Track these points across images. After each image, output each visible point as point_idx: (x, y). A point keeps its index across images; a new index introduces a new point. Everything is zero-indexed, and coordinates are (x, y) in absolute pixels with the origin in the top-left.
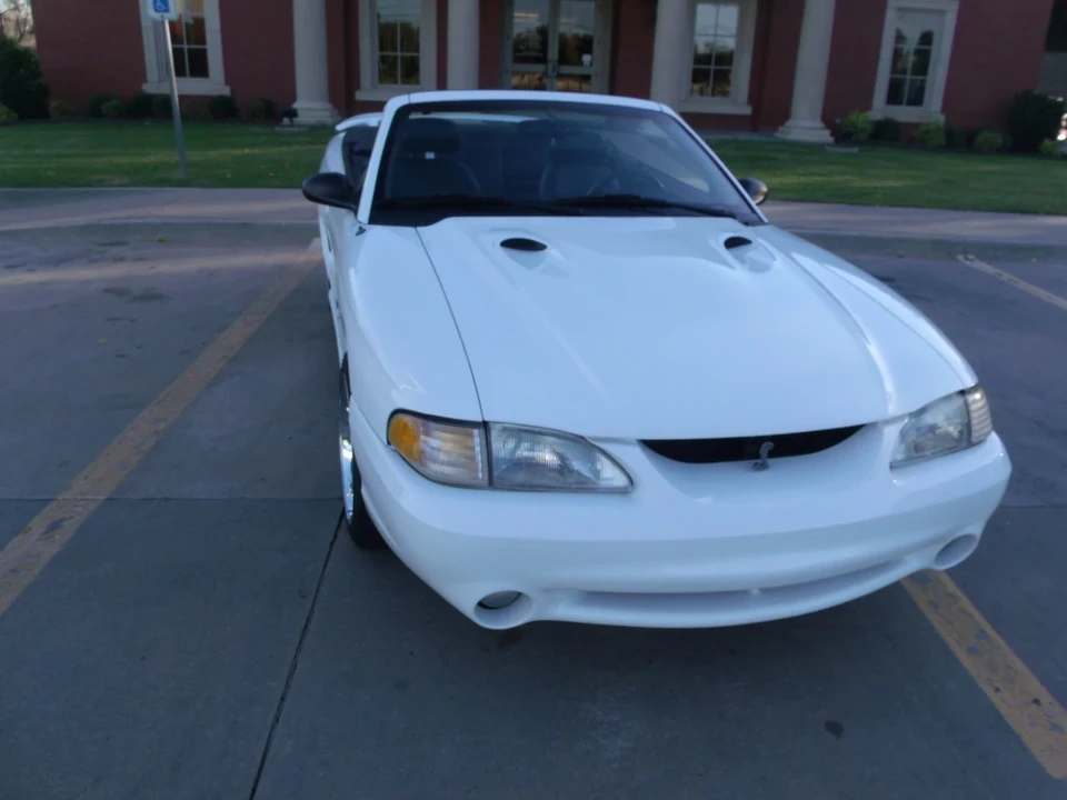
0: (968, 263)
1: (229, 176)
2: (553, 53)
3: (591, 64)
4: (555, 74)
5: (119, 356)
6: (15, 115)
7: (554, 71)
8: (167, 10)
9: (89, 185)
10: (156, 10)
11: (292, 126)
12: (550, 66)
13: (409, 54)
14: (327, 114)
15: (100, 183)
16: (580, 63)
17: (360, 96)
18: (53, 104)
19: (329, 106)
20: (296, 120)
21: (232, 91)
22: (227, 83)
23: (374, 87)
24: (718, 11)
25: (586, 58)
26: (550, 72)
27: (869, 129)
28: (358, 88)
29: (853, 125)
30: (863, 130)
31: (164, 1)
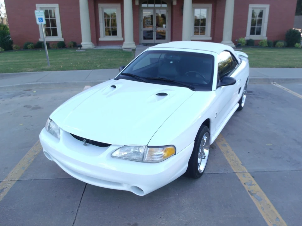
0: (274, 85)
1: (62, 67)
2: (155, 25)
3: (165, 27)
5: (26, 129)
6: (3, 49)
7: (155, 29)
8: (42, 21)
9: (22, 72)
11: (81, 49)
13: (114, 27)
14: (91, 45)
15: (25, 71)
16: (162, 27)
17: (100, 39)
18: (14, 46)
19: (91, 43)
20: (81, 48)
21: (64, 39)
22: (63, 37)
23: (104, 37)
24: (201, 11)
25: (164, 26)
26: (154, 30)
27: (245, 42)
28: (100, 37)
29: (241, 42)
30: (244, 43)
31: (42, 19)
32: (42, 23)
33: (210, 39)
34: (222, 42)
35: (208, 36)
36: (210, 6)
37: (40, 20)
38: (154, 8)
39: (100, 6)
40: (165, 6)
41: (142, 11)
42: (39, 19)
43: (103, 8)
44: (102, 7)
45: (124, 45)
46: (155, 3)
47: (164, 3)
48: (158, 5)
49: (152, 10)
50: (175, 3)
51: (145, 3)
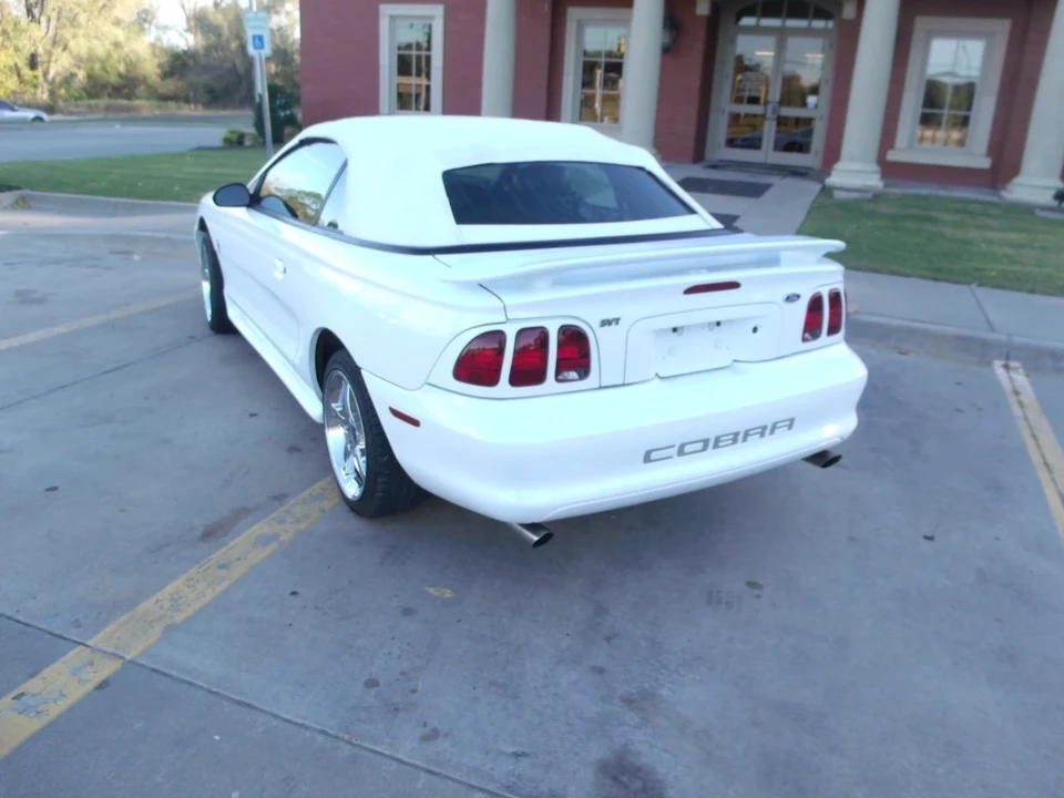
0: (1002, 371)
2: (775, 95)
3: (816, 106)
4: (775, 116)
7: (774, 111)
8: (262, 47)
10: (255, 48)
12: (770, 107)
13: (611, 92)
16: (804, 104)
24: (958, 48)
25: (811, 100)
26: (769, 113)
31: (260, 38)
32: (262, 51)
33: (986, 163)
34: (1017, 180)
35: (975, 155)
36: (1002, 27)
37: (257, 42)
38: (781, 34)
39: (574, 14)
40: (827, 24)
41: (733, 41)
42: (254, 37)
43: (581, 26)
44: (579, 21)
46: (785, 12)
47: (822, 14)
48: (792, 23)
49: (771, 40)
50: (849, 12)
51: (750, 12)
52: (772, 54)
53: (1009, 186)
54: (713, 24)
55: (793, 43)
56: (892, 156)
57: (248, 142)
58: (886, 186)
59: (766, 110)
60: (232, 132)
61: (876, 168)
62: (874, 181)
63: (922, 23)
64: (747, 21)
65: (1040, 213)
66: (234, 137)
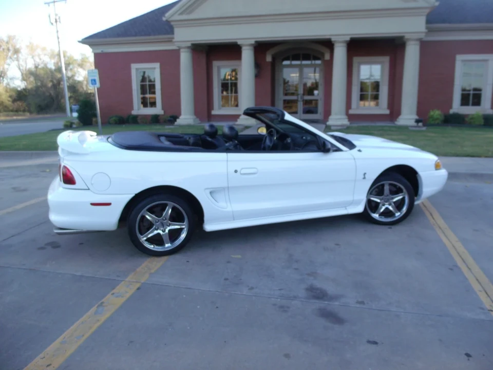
2: (301, 91)
3: (318, 94)
4: (302, 100)
7: (301, 98)
8: (96, 84)
10: (92, 84)
12: (299, 96)
13: (235, 95)
16: (312, 94)
17: (214, 112)
18: (94, 120)
19: (195, 117)
20: (174, 123)
21: (165, 112)
22: (163, 109)
23: (220, 109)
24: (371, 68)
25: (316, 92)
26: (299, 99)
27: (442, 118)
28: (212, 109)
29: (432, 117)
30: (437, 119)
31: (95, 80)
32: (96, 86)
33: (387, 112)
34: (401, 117)
35: (383, 108)
36: (386, 59)
37: (93, 82)
38: (301, 67)
39: (216, 64)
40: (318, 62)
41: (282, 71)
44: (218, 67)
45: (238, 120)
46: (301, 58)
47: (316, 58)
48: (305, 62)
49: (297, 70)
50: (327, 57)
51: (287, 59)
52: (298, 75)
53: (398, 120)
54: (273, 64)
55: (306, 70)
56: (351, 112)
57: (74, 126)
58: (351, 123)
59: (298, 98)
60: (67, 122)
61: (346, 117)
62: (346, 122)
63: (356, 60)
64: (286, 63)
65: (410, 128)
66: (69, 124)
